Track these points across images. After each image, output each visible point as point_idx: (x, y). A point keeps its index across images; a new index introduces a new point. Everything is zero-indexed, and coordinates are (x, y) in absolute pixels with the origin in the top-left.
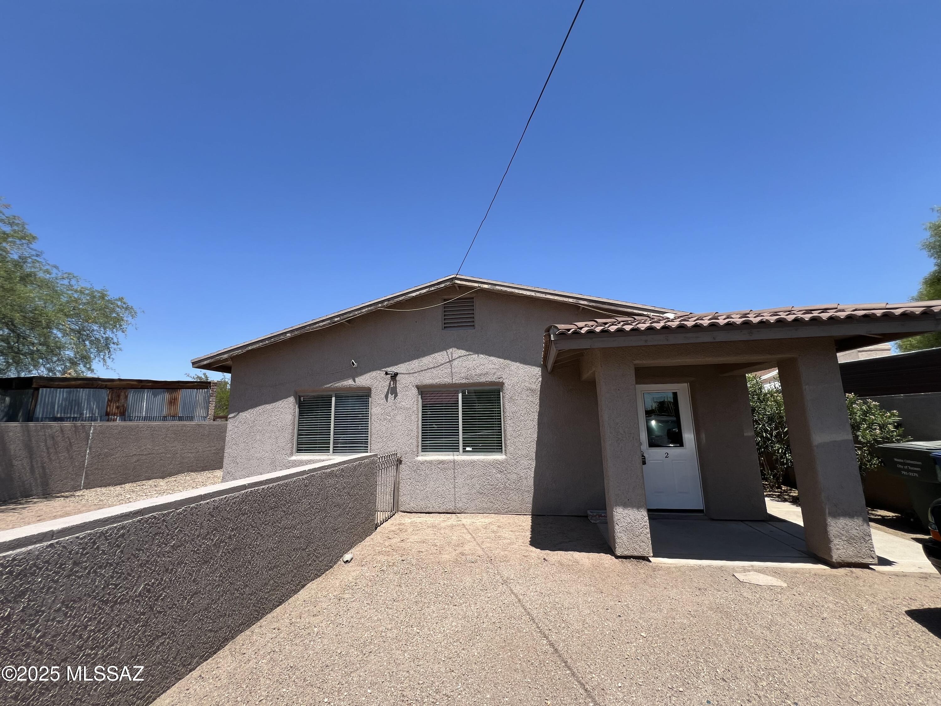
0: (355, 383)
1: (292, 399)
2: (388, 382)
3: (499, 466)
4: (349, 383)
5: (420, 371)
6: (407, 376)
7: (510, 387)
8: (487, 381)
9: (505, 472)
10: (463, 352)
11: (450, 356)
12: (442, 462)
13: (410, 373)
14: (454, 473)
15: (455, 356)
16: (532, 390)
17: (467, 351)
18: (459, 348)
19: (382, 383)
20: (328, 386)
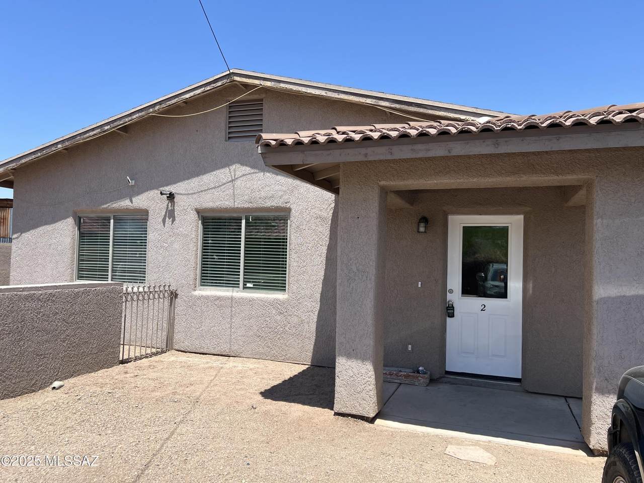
0: (132, 203)
1: (70, 221)
2: (166, 204)
3: (280, 307)
4: (125, 203)
5: (199, 192)
6: (185, 197)
7: (297, 214)
8: (272, 206)
9: (285, 314)
10: (248, 169)
11: (233, 174)
12: (219, 298)
13: (189, 194)
14: (231, 311)
15: (239, 174)
16: (323, 219)
17: (252, 167)
18: (242, 164)
19: (159, 205)
20: (105, 206)
